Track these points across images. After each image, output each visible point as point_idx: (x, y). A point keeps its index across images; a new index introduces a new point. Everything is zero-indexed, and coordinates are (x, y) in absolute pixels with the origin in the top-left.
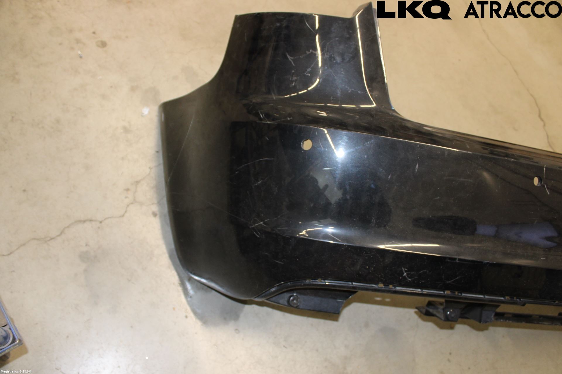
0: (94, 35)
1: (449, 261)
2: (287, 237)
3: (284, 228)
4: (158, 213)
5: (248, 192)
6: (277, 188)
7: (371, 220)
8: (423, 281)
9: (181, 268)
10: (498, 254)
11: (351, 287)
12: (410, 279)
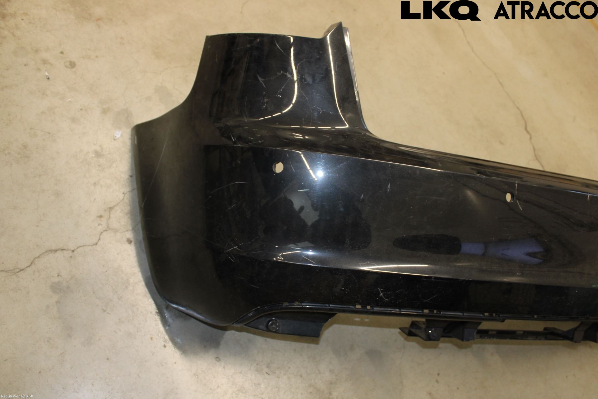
0: (61, 55)
1: (424, 279)
2: (262, 261)
3: (258, 252)
4: (132, 240)
5: (221, 216)
6: (250, 212)
7: (345, 241)
8: (400, 301)
9: (158, 296)
10: (474, 271)
11: (328, 309)
12: (386, 300)
